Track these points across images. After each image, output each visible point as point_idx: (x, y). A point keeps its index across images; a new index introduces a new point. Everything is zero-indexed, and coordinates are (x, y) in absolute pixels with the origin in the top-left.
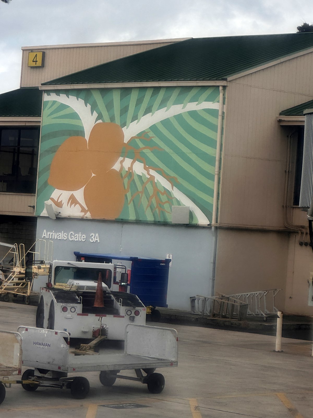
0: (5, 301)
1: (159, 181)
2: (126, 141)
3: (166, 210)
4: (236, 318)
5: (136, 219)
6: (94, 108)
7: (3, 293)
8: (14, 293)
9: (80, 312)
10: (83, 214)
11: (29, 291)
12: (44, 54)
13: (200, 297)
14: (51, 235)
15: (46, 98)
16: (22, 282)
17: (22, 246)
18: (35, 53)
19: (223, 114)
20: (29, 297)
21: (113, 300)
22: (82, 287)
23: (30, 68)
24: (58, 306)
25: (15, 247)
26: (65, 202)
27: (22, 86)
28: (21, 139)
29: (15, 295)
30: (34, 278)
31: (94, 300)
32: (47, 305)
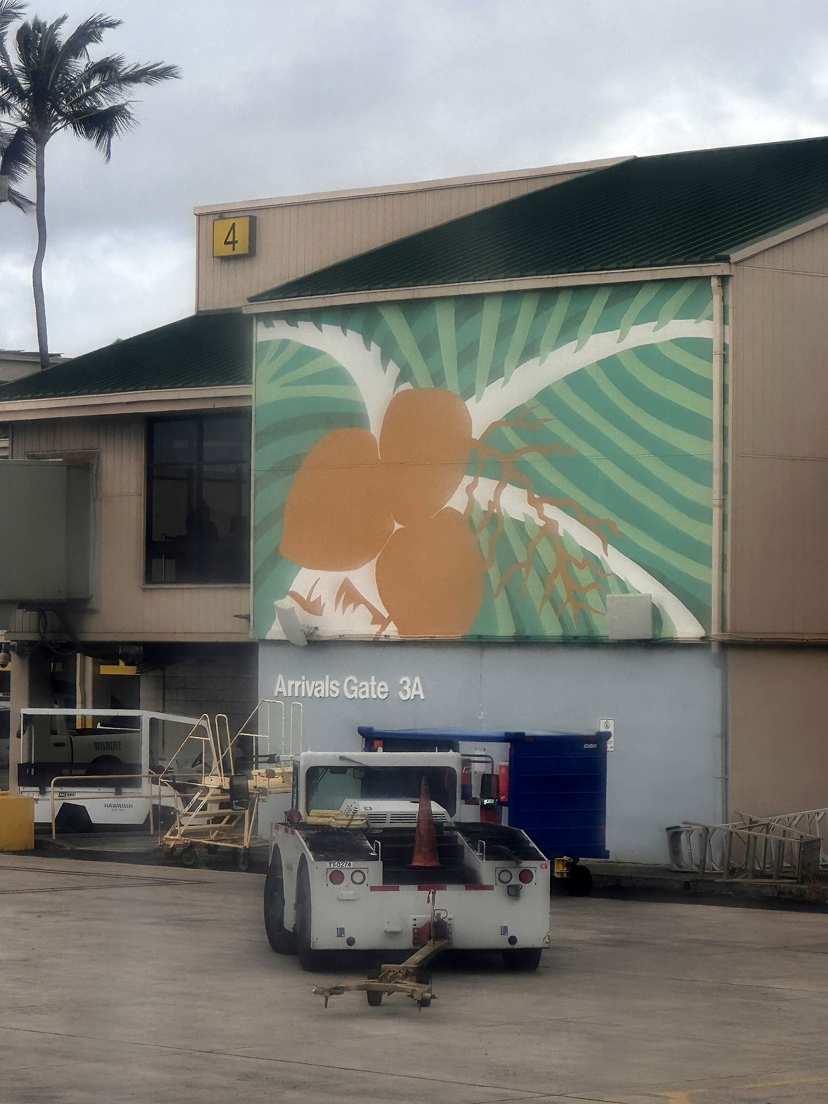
0: (186, 866)
1: (569, 532)
2: (476, 433)
3: (592, 606)
4: (791, 875)
5: (515, 633)
6: (389, 350)
7: (180, 845)
8: (207, 842)
9: (379, 882)
10: (377, 628)
11: (247, 835)
12: (253, 222)
13: (694, 827)
14: (296, 688)
15: (262, 334)
16: (227, 814)
17: (221, 720)
18: (231, 222)
19: (724, 350)
20: (247, 850)
21: (462, 846)
22: (380, 817)
23: (219, 260)
24: (319, 870)
25: (203, 723)
26: (328, 601)
27: (201, 309)
28: (206, 444)
29: (212, 849)
30: (259, 800)
31: (413, 848)
32: (290, 868)
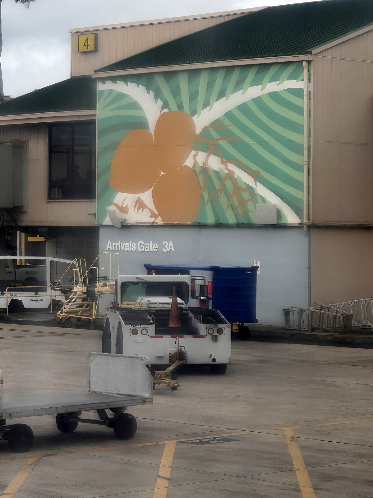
1: (239, 176)
2: (198, 132)
3: (250, 209)
4: (339, 331)
5: (215, 222)
6: (158, 95)
7: (64, 318)
8: (76, 316)
9: (154, 334)
10: (153, 219)
11: (94, 313)
12: (96, 36)
13: (296, 309)
15: (101, 87)
16: (85, 303)
17: (83, 261)
18: (87, 36)
19: (309, 94)
20: (95, 320)
21: (191, 318)
22: (155, 305)
23: (81, 53)
24: (127, 329)
25: (75, 263)
26: (130, 206)
27: (73, 76)
28: (76, 136)
29: (79, 320)
30: (100, 297)
31: (169, 319)
32: (113, 327)
